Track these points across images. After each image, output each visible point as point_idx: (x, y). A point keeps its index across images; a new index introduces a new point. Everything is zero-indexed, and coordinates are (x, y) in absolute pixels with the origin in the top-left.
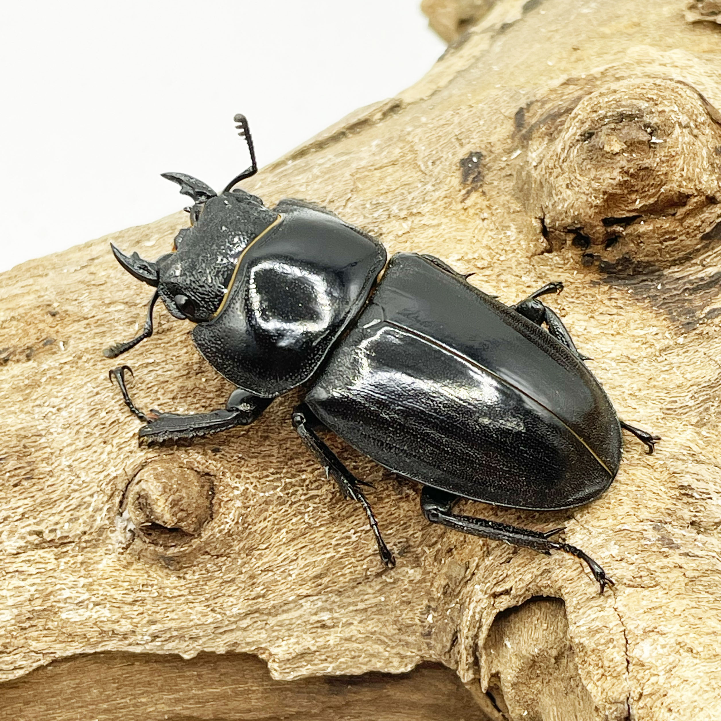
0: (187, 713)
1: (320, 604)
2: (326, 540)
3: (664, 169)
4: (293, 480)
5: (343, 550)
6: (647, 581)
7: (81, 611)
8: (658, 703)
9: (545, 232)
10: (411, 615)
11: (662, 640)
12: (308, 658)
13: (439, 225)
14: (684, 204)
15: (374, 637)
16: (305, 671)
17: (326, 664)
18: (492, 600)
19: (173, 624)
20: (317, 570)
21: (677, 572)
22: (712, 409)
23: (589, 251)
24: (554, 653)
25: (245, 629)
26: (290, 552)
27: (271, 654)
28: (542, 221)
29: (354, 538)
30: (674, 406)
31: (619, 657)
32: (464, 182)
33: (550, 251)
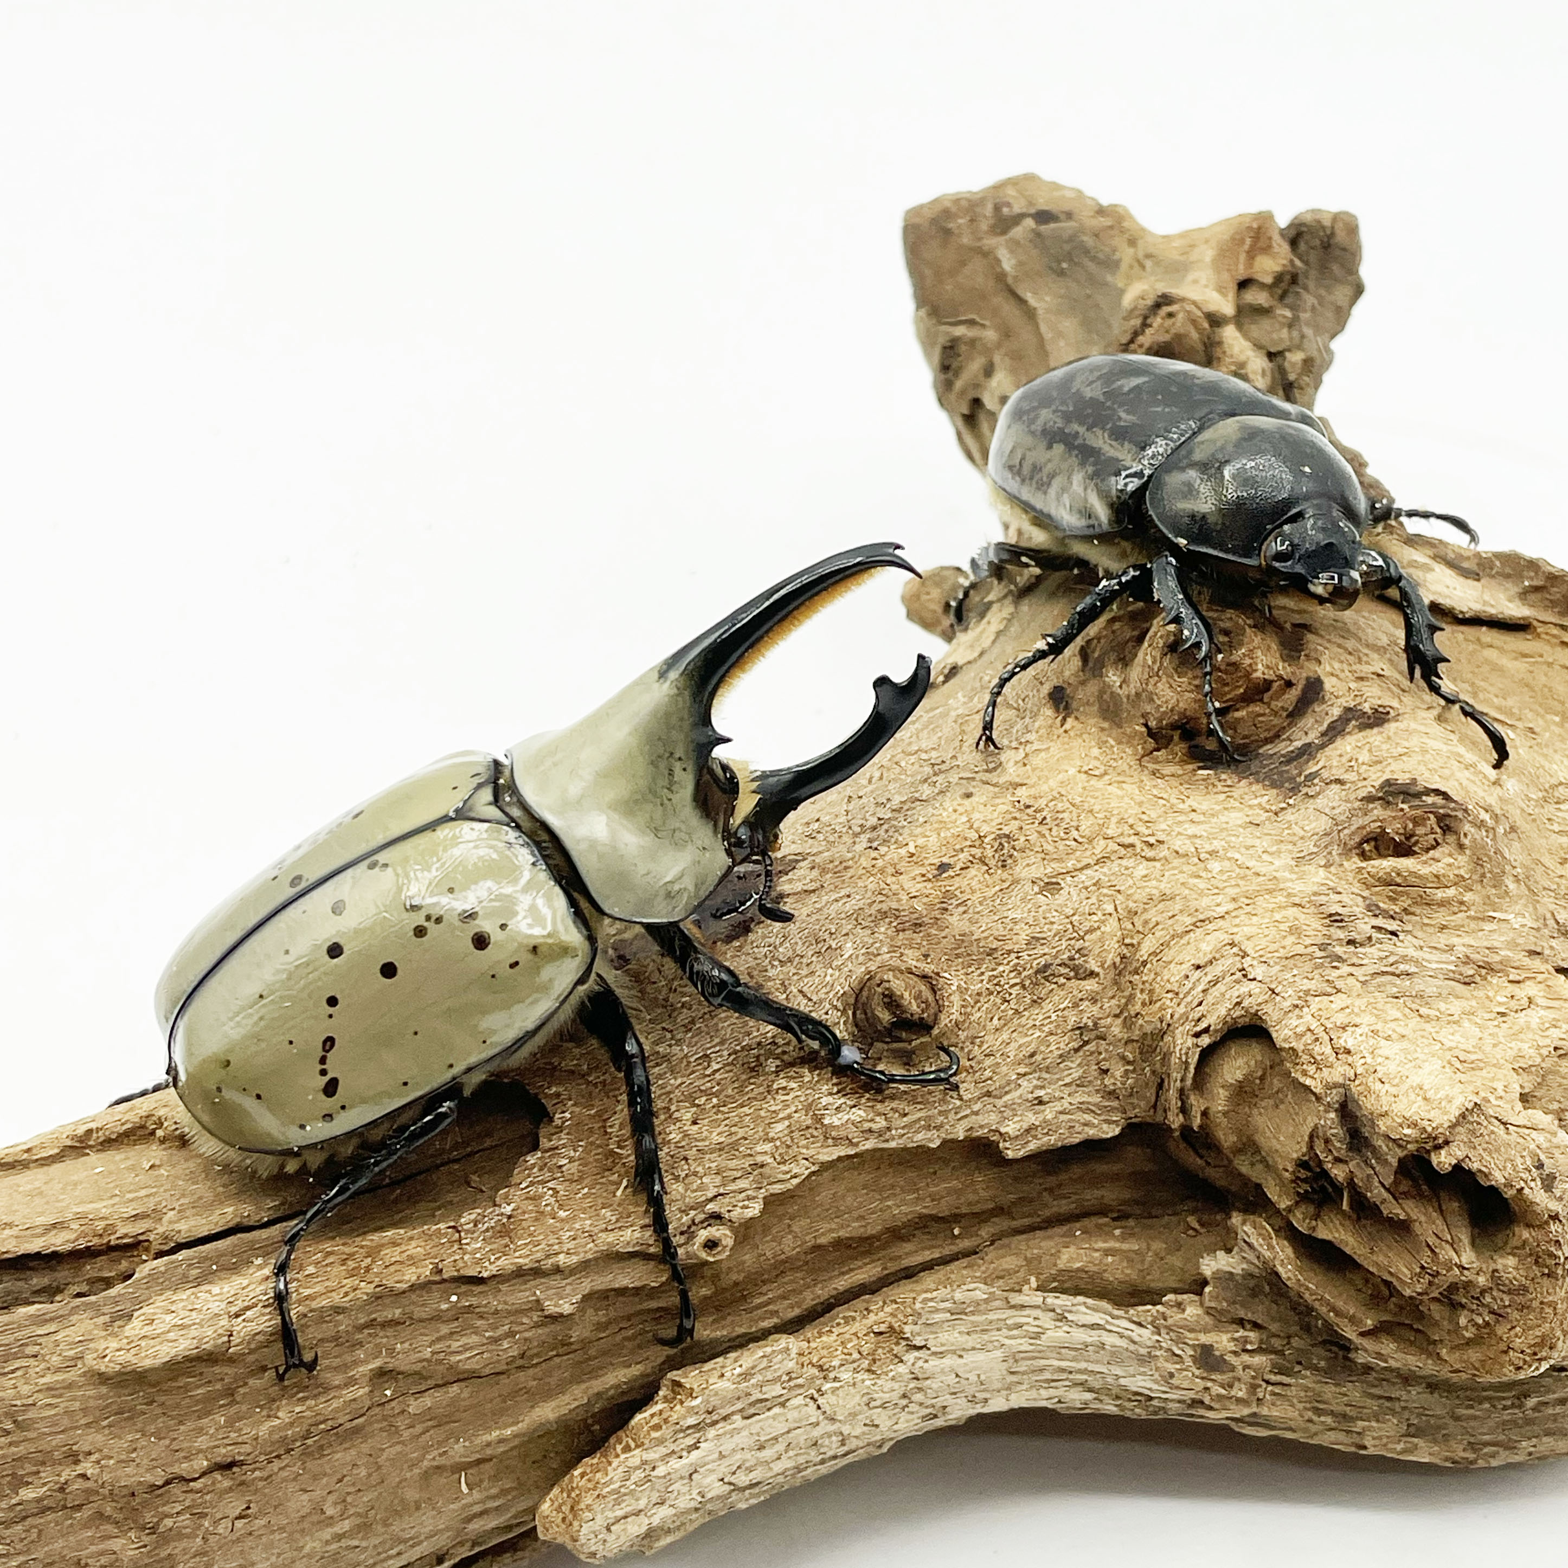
0: (924, 1211)
1: (1035, 1082)
2: (1031, 1023)
3: (1248, 661)
4: (995, 973)
5: (1046, 1029)
6: (1329, 990)
7: (839, 1116)
8: (1371, 1079)
9: (1151, 733)
10: (1112, 1081)
11: (1359, 1031)
12: (1033, 1133)
13: (1048, 748)
14: (1268, 690)
15: (1083, 1106)
16: (1033, 1146)
17: (1046, 1139)
18: (1195, 1040)
19: (919, 1115)
20: (1031, 1049)
21: (1351, 980)
22: (1334, 853)
23: (1193, 743)
24: (1259, 1074)
25: (977, 1113)
26: (1005, 1036)
27: (1001, 1134)
28: (1146, 725)
29: (1054, 1017)
30: (1302, 855)
31: (1328, 1050)
32: (1057, 710)
33: (1158, 750)
